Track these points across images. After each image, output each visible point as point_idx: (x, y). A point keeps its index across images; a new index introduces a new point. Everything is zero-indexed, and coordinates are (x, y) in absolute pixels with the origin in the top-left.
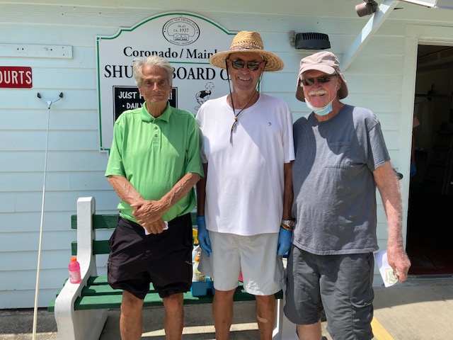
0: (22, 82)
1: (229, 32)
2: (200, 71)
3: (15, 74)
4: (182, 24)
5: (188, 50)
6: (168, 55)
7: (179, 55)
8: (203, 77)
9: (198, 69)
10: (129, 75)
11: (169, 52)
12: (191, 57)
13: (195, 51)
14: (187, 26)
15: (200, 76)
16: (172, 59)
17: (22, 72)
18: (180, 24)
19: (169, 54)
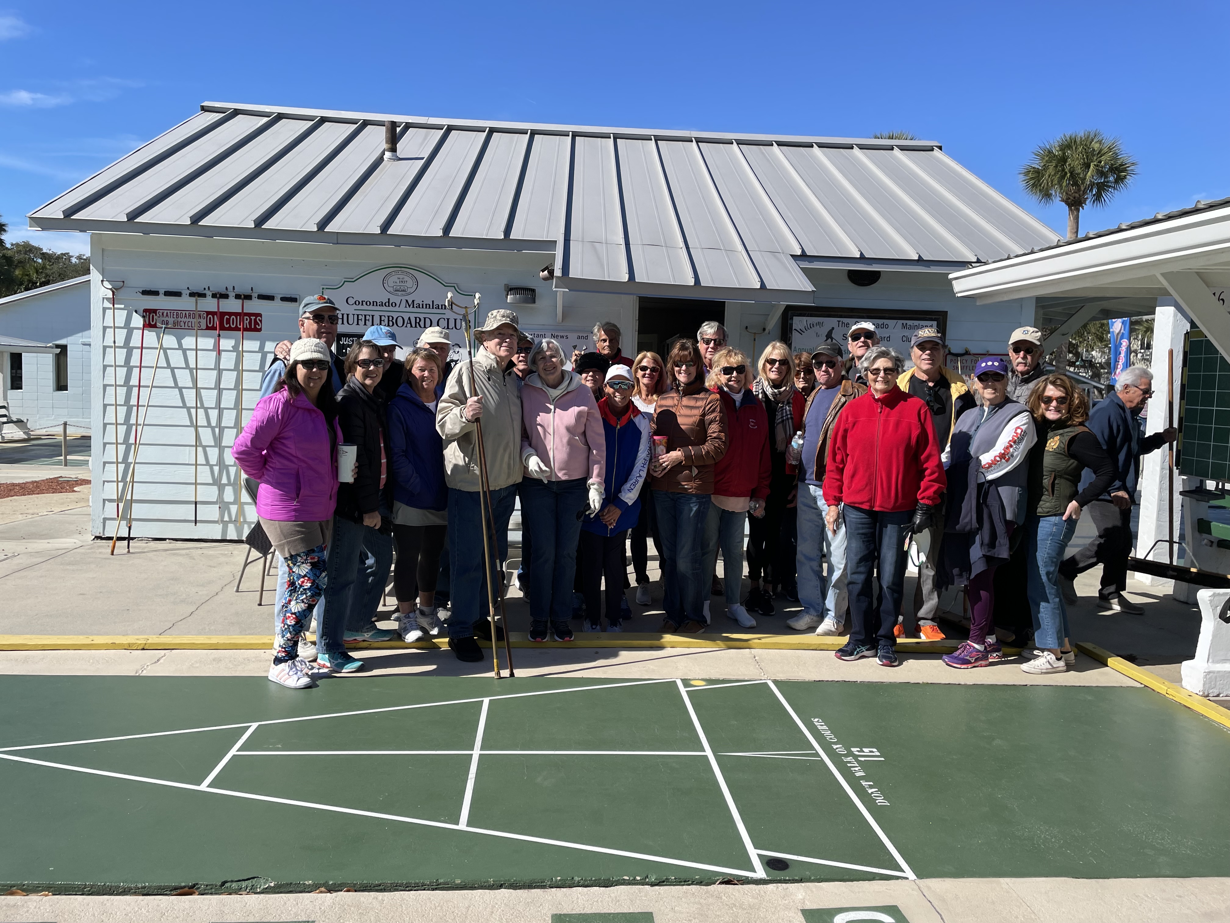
0: (253, 327)
1: (446, 285)
2: (418, 320)
3: (247, 319)
4: (401, 277)
5: (407, 301)
6: (387, 304)
7: (398, 305)
8: (420, 327)
9: (416, 318)
10: (350, 322)
11: (389, 302)
12: (409, 306)
13: (413, 301)
14: (406, 278)
15: (417, 324)
16: (391, 308)
17: (253, 318)
18: (399, 276)
19: (389, 303)
